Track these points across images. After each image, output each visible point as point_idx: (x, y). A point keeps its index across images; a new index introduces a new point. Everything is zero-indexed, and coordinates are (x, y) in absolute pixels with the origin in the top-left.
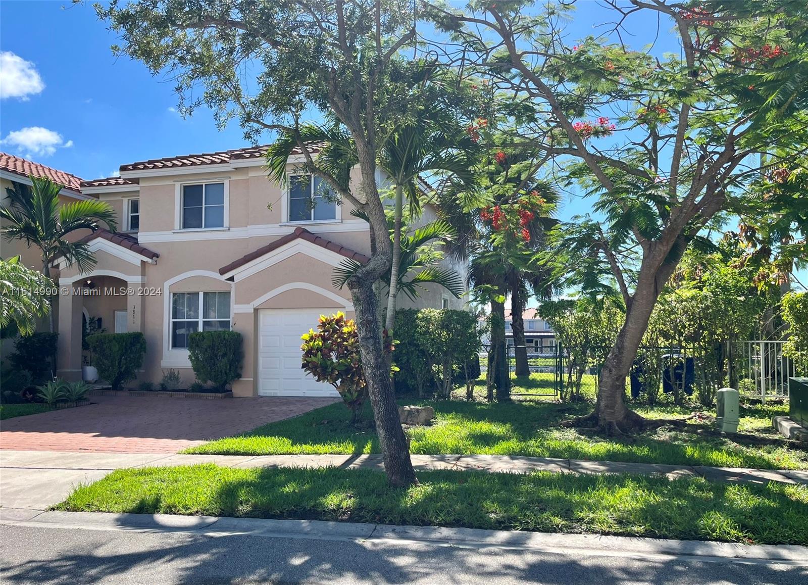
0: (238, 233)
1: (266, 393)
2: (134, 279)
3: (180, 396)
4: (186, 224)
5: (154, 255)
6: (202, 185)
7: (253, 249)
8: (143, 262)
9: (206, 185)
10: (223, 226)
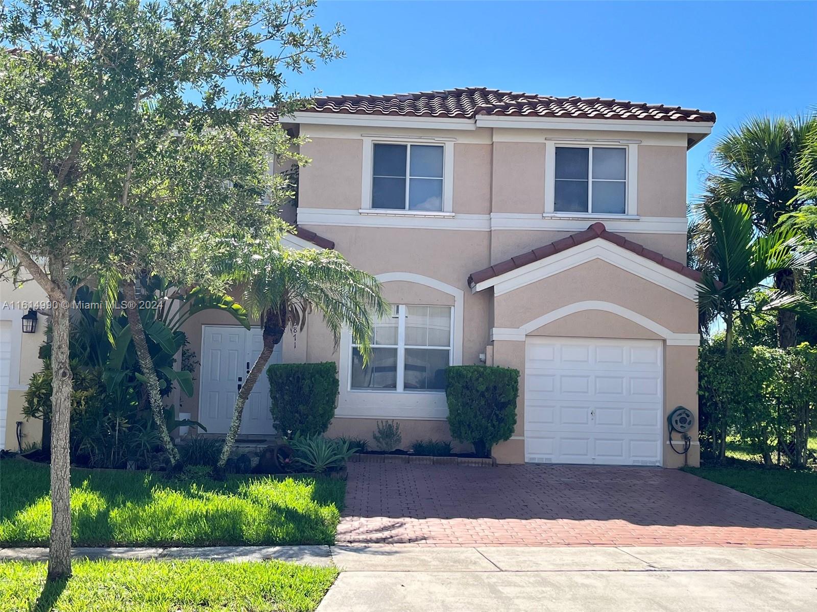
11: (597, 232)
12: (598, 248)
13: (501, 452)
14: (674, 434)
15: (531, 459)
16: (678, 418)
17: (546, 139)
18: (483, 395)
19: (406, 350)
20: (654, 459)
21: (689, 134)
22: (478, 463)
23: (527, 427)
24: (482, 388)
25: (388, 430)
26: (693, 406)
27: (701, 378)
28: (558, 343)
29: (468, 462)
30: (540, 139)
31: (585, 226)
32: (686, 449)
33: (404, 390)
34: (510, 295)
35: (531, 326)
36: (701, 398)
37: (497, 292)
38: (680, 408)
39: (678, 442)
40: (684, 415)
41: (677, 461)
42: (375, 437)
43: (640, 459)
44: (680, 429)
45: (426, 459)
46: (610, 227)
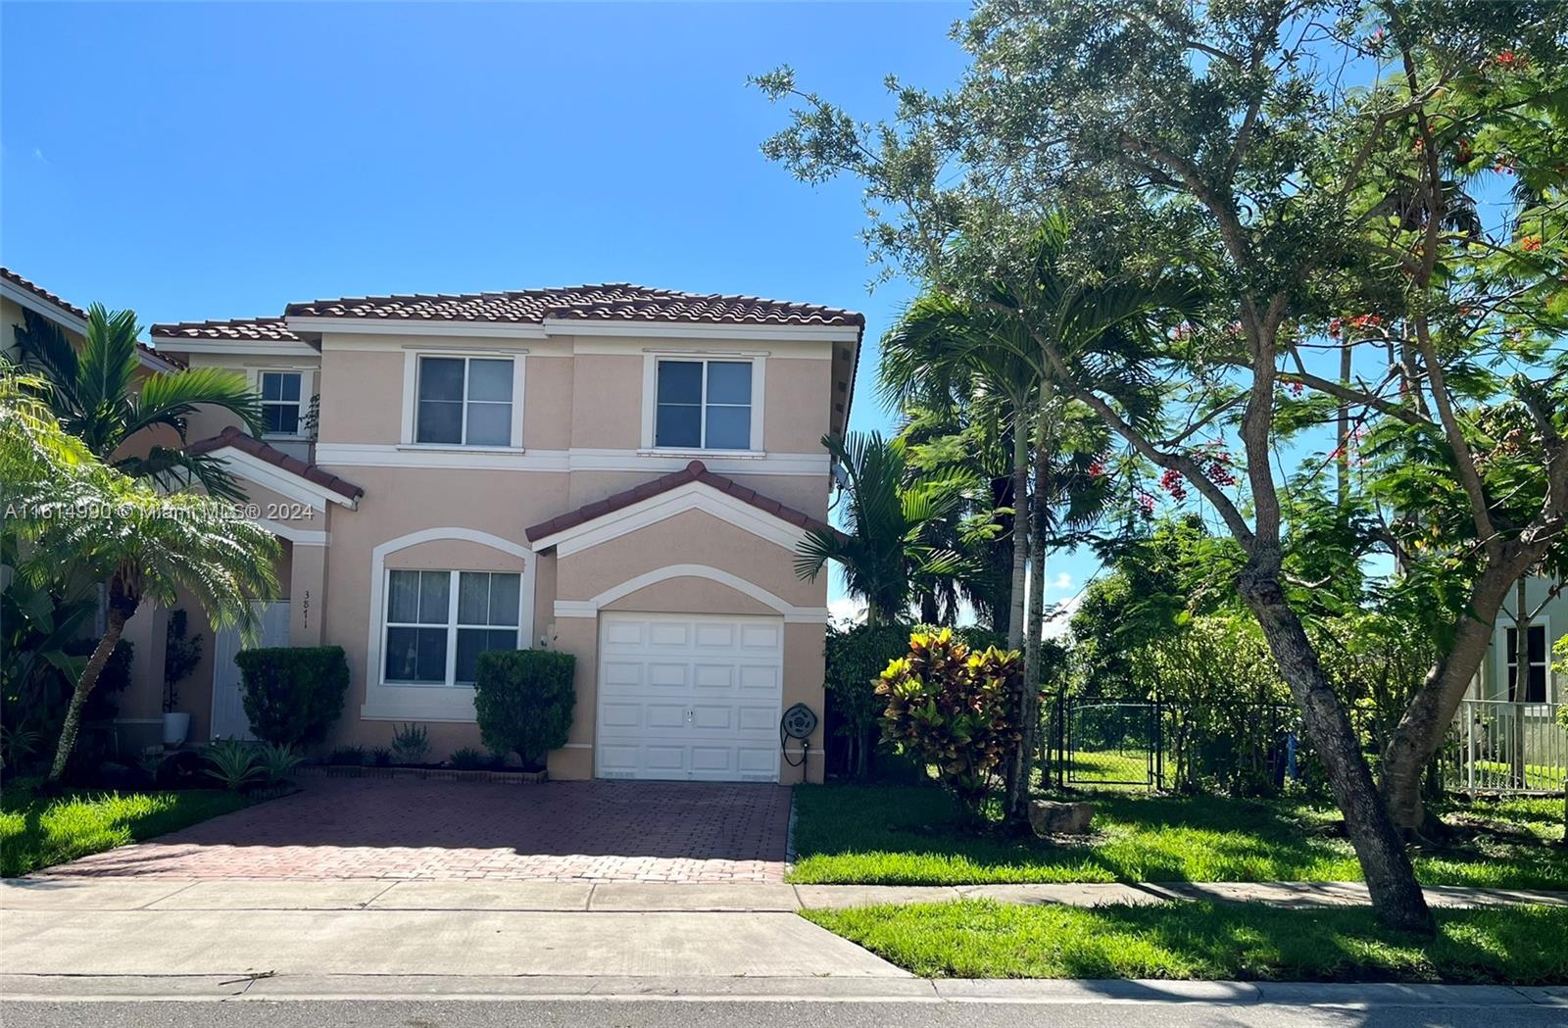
0: (547, 461)
1: (611, 773)
2: (308, 539)
3: (446, 777)
4: (425, 435)
5: (354, 492)
6: (464, 360)
7: (598, 497)
8: (329, 503)
9: (471, 360)
10: (508, 444)
11: (697, 473)
12: (697, 495)
13: (559, 766)
14: (791, 741)
15: (606, 773)
16: (793, 720)
17: (644, 350)
18: (518, 688)
19: (459, 630)
20: (770, 774)
21: (834, 343)
22: (518, 779)
23: (603, 731)
24: (516, 680)
25: (414, 738)
26: (818, 705)
27: (828, 666)
28: (647, 620)
29: (504, 778)
30: (636, 351)
31: (683, 465)
32: (805, 759)
33: (455, 683)
34: (576, 557)
35: (605, 598)
36: (828, 692)
37: (561, 553)
38: (800, 705)
39: (796, 751)
40: (800, 715)
41: (795, 777)
42: (395, 747)
43: (751, 773)
44: (796, 734)
45: (449, 774)
46: (711, 467)
